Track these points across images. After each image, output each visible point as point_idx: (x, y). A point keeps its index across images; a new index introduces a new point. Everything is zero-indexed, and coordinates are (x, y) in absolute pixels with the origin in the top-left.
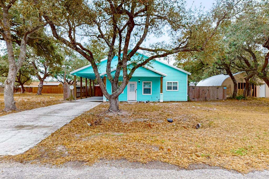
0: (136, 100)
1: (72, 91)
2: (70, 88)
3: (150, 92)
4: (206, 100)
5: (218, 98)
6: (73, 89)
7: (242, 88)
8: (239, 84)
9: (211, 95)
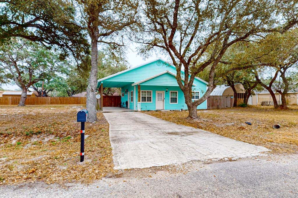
0: (164, 109)
1: (98, 100)
2: (97, 97)
3: (176, 101)
4: (218, 108)
5: (227, 106)
6: (99, 98)
7: (242, 98)
8: (238, 94)
9: (222, 103)
